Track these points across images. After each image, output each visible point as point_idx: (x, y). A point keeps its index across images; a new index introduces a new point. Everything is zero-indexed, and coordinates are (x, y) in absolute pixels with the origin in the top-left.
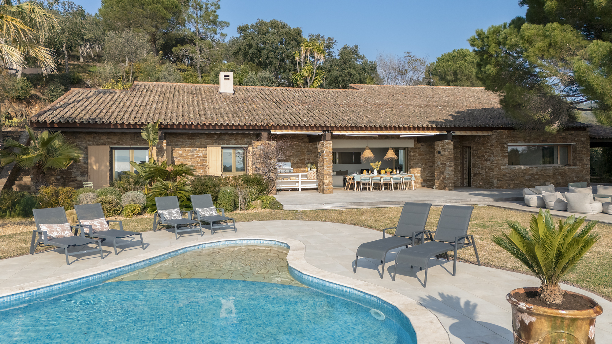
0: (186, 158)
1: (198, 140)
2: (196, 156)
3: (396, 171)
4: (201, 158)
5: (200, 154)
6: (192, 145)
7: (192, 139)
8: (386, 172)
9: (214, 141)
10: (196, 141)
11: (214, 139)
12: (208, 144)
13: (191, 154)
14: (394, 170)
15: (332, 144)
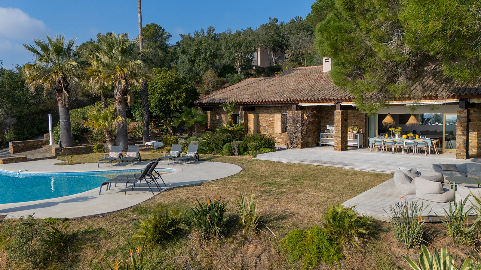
0: (264, 121)
1: (270, 110)
2: (269, 120)
3: (419, 136)
4: (271, 121)
5: (271, 119)
6: (267, 113)
7: (267, 109)
8: (408, 137)
9: (278, 110)
10: (269, 111)
11: (279, 109)
12: (275, 113)
13: (266, 119)
14: (417, 136)
15: (341, 113)
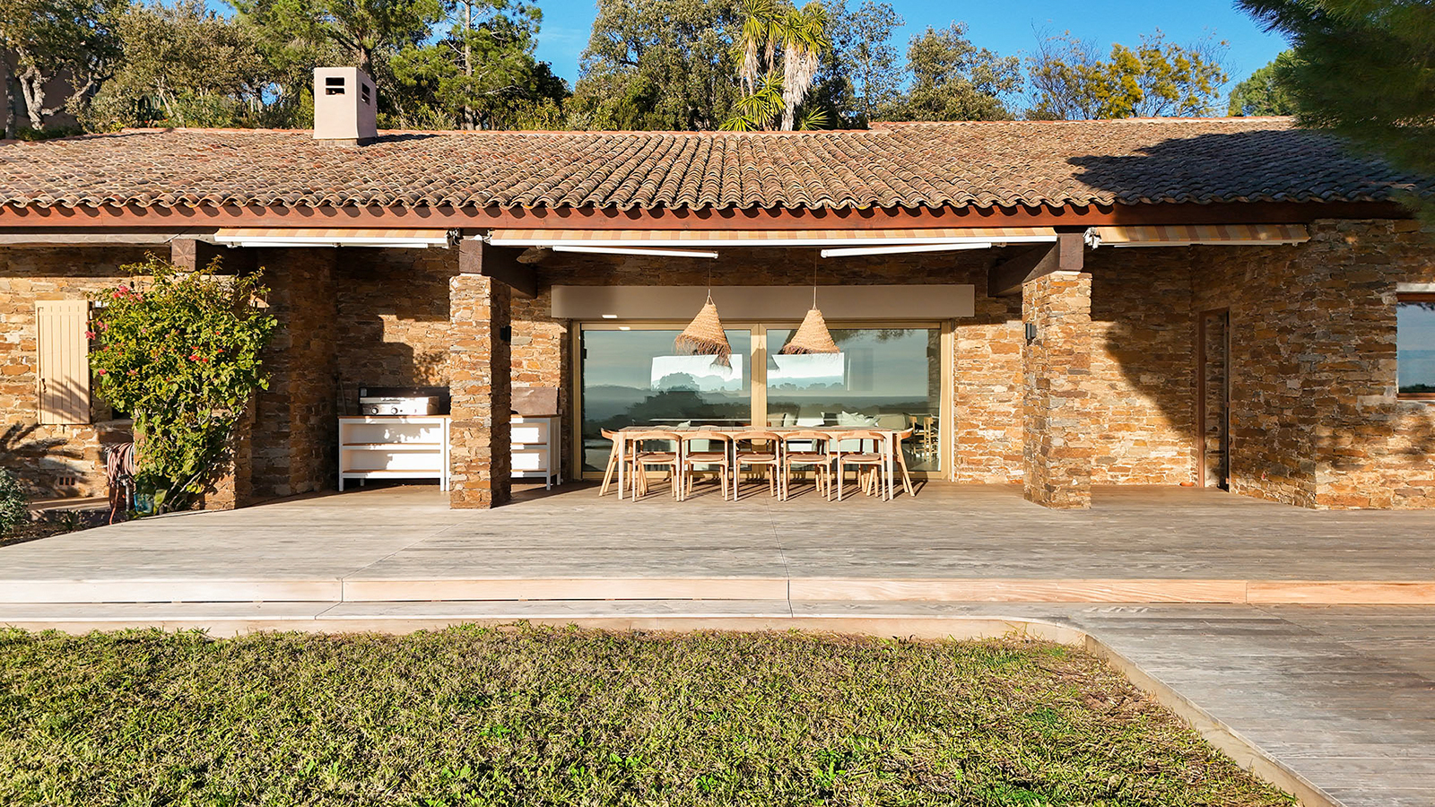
4: (15, 354)
12: (39, 298)
15: (488, 291)
